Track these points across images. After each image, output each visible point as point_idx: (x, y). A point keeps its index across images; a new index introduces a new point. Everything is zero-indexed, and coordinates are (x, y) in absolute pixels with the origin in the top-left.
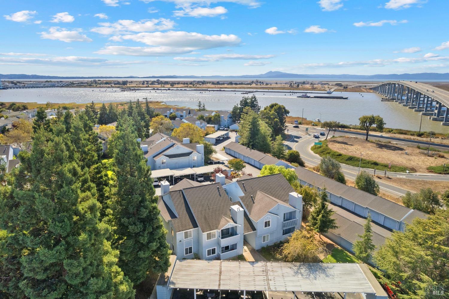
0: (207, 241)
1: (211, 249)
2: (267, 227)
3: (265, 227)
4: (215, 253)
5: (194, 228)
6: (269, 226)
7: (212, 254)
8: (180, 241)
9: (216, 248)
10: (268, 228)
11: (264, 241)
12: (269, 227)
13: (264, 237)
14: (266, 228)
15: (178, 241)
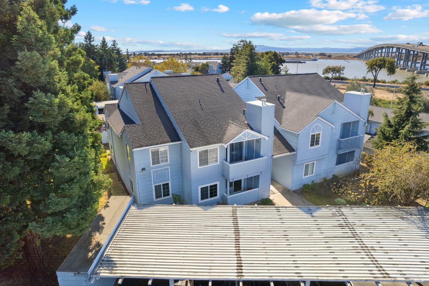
0: (199, 167)
1: (209, 185)
2: (315, 147)
3: (311, 146)
4: (216, 195)
5: (172, 142)
6: (318, 144)
7: (211, 197)
8: (143, 169)
9: (218, 183)
10: (316, 150)
11: (306, 174)
12: (317, 146)
13: (307, 166)
14: (313, 147)
15: (138, 168)
